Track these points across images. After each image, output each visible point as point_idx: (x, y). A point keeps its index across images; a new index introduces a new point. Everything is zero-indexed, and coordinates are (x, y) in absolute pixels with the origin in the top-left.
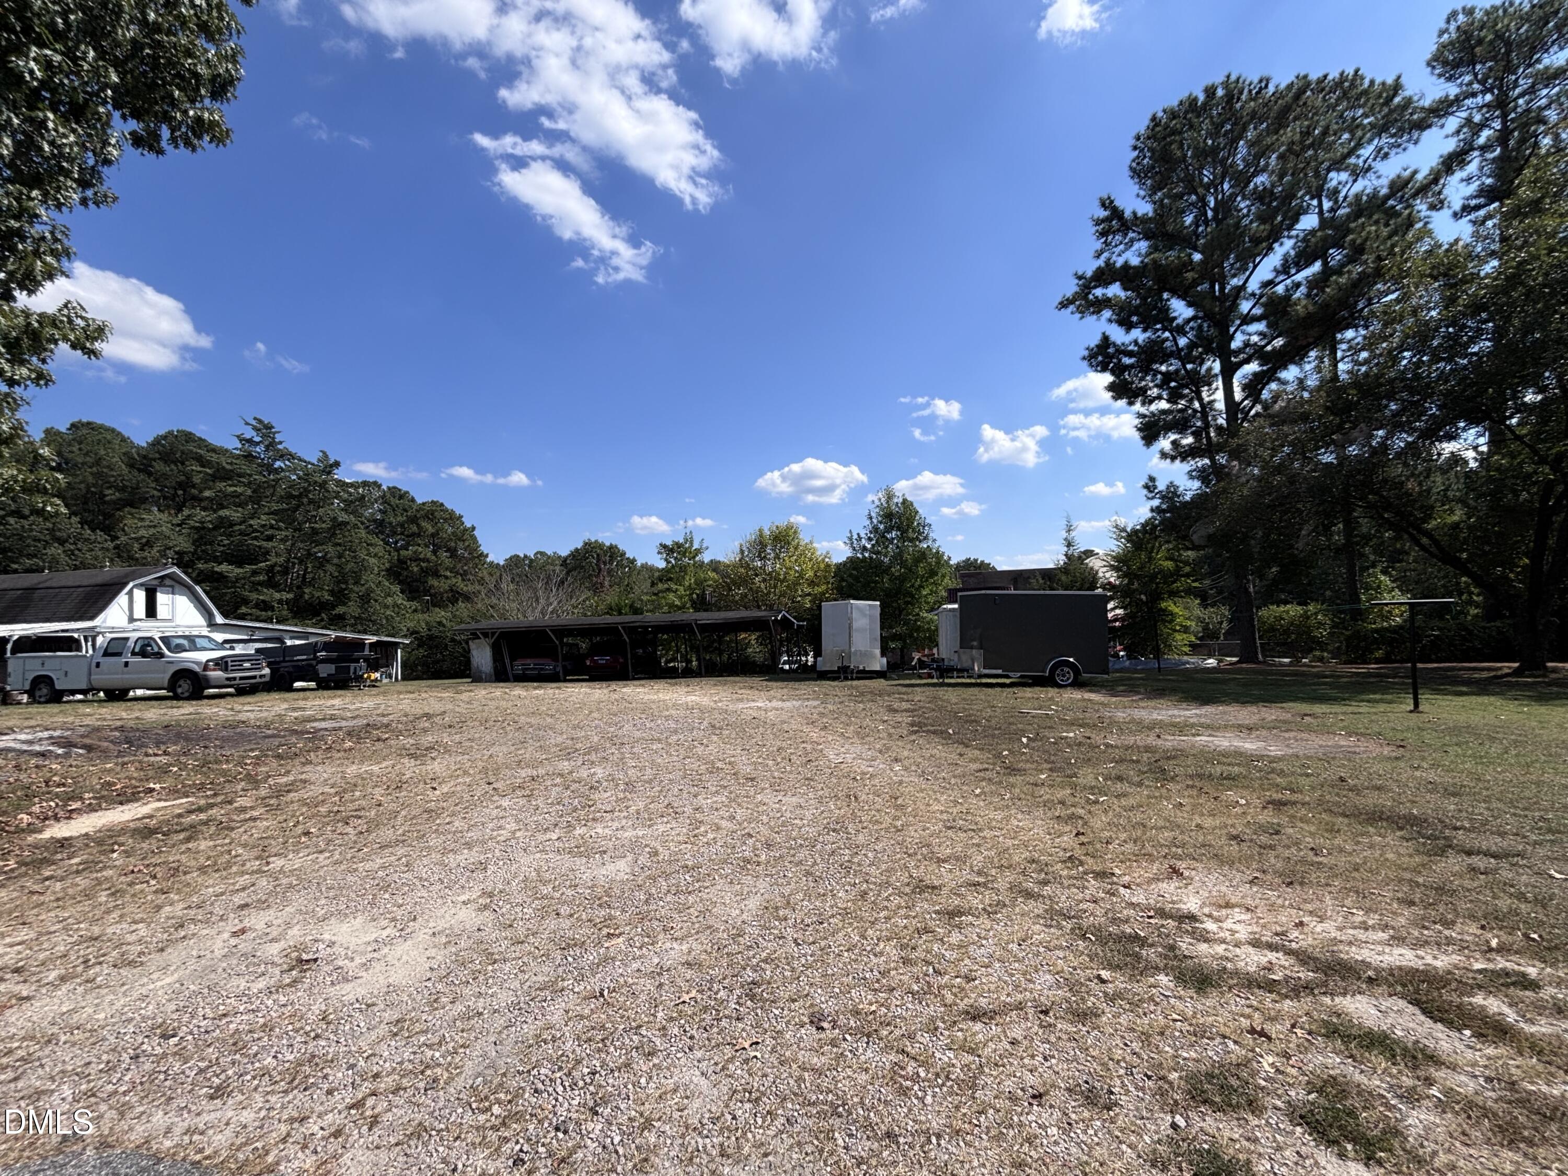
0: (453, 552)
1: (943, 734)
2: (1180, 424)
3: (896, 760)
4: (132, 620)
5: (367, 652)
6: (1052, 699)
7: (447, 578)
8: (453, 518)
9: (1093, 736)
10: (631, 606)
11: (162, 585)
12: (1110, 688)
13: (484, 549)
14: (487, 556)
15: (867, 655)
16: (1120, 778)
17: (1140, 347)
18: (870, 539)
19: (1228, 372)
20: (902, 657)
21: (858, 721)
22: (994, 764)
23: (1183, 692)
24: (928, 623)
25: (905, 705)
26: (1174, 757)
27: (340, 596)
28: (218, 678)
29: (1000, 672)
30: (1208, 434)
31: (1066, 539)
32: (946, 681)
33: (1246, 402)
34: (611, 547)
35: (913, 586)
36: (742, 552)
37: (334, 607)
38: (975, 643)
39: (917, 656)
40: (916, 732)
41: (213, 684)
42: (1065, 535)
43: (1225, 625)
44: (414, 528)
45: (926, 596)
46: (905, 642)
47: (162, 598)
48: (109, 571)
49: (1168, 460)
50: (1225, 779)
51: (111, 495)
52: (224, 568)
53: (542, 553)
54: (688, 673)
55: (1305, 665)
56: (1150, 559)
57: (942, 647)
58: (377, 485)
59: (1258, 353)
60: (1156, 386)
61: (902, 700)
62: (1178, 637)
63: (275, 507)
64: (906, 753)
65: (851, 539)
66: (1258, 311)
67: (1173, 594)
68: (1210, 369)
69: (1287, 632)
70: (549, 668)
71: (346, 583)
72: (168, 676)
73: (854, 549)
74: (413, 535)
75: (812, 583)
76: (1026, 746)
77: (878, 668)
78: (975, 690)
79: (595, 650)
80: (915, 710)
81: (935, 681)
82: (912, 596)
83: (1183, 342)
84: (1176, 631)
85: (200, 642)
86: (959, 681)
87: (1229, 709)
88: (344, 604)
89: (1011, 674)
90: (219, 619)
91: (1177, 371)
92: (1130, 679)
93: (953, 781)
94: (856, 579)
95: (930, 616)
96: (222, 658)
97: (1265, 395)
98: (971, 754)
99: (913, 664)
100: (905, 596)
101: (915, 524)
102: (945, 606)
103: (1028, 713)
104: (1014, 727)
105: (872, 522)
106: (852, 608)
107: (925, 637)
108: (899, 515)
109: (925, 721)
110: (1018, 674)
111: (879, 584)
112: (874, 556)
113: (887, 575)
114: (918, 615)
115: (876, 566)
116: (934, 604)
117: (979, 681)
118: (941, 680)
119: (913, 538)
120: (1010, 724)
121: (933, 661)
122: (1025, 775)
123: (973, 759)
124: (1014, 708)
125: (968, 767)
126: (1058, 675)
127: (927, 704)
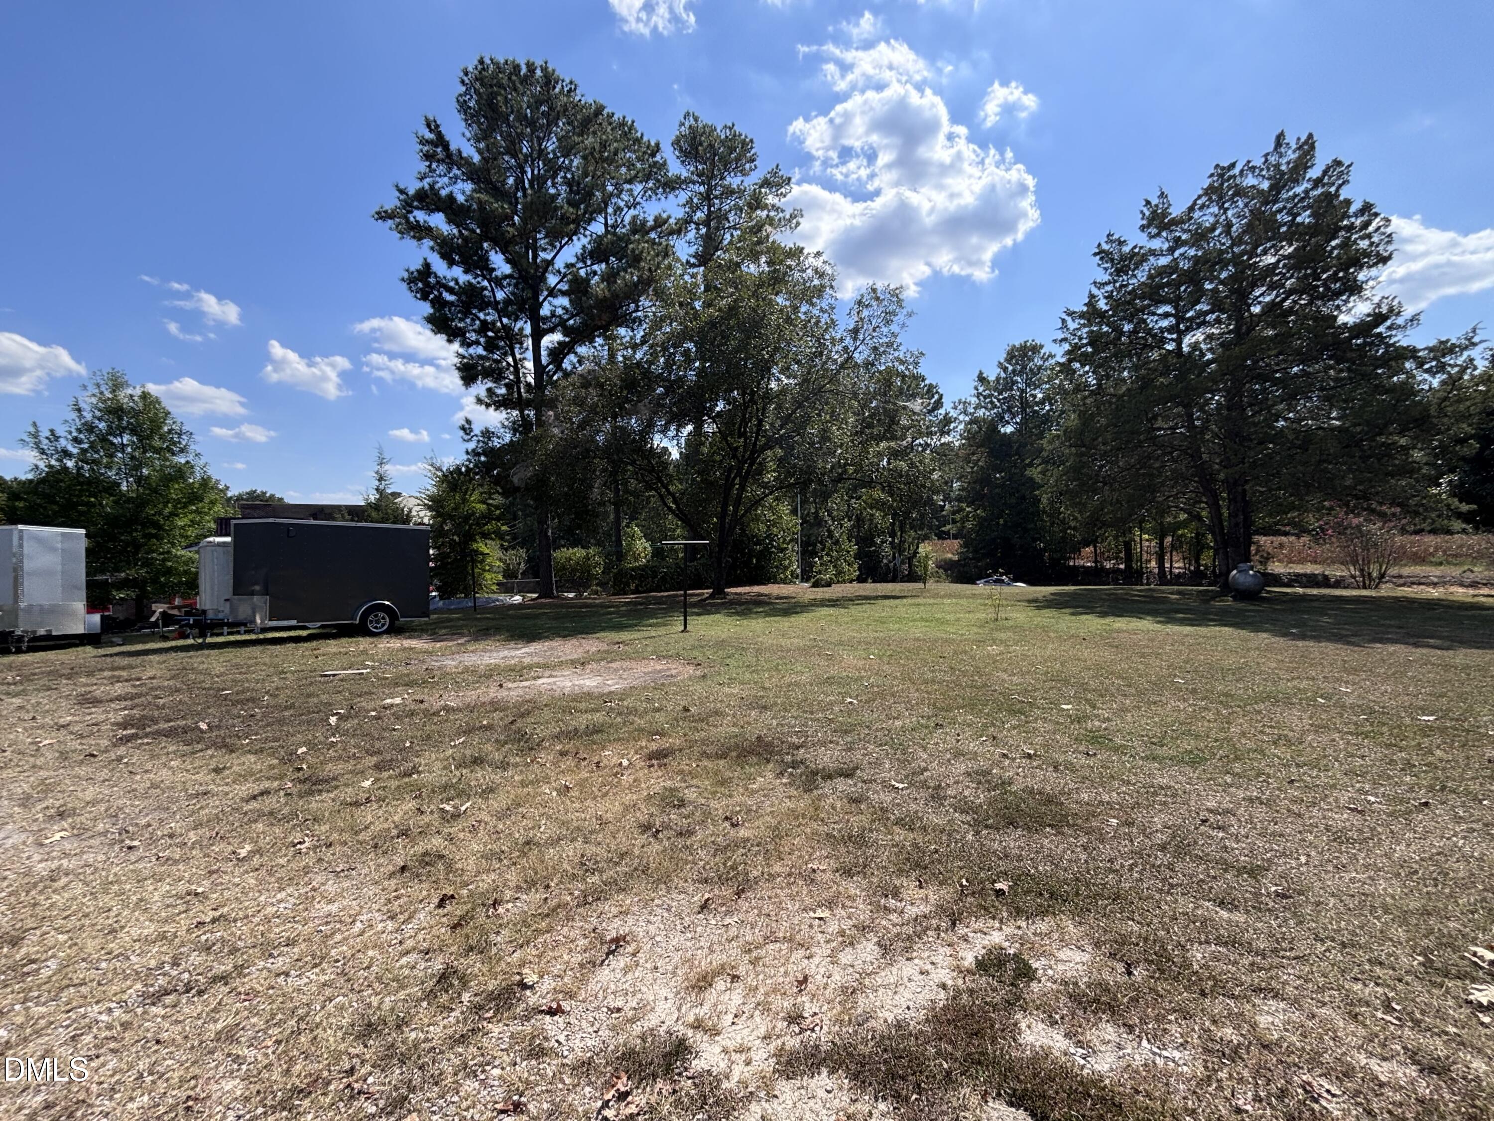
1: (186, 734)
2: (495, 374)
6: (364, 652)
9: (426, 698)
12: (432, 631)
15: (53, 611)
16: (477, 761)
17: (460, 287)
18: (76, 440)
19: (537, 336)
22: (282, 778)
23: (508, 631)
24: (186, 563)
25: (119, 689)
26: (528, 713)
29: (294, 623)
30: (519, 389)
31: (378, 473)
32: (209, 640)
33: (551, 367)
35: (160, 513)
38: (257, 588)
39: (159, 608)
40: (129, 739)
42: (377, 467)
43: (522, 565)
45: (182, 528)
49: (483, 407)
50: (592, 733)
55: (586, 598)
56: (464, 501)
57: (205, 593)
59: (561, 325)
60: (474, 331)
61: (116, 681)
62: (488, 576)
64: (91, 792)
66: (564, 287)
67: (485, 536)
68: (521, 329)
69: (574, 570)
73: (43, 452)
76: (336, 730)
77: (80, 630)
78: (256, 650)
80: (139, 695)
81: (190, 641)
82: (160, 527)
83: (500, 295)
84: (485, 570)
86: (232, 638)
87: (554, 644)
89: (308, 625)
91: (493, 323)
92: (451, 620)
94: (50, 499)
95: (186, 554)
97: (566, 365)
98: (239, 765)
99: (153, 619)
100: (144, 525)
101: (166, 429)
102: (211, 539)
103: (334, 675)
104: (315, 700)
105: (81, 417)
106: (21, 538)
107: (180, 582)
108: (136, 414)
109: (156, 713)
110: (319, 624)
111: (93, 505)
112: (86, 467)
113: (111, 495)
114: (169, 552)
115: (89, 482)
116: (196, 537)
117: (261, 636)
118: (200, 641)
119: (162, 448)
120: (309, 696)
121: (188, 614)
122: (336, 787)
123: (240, 775)
124: (315, 670)
125: (230, 796)
126: (371, 622)
127: (166, 683)
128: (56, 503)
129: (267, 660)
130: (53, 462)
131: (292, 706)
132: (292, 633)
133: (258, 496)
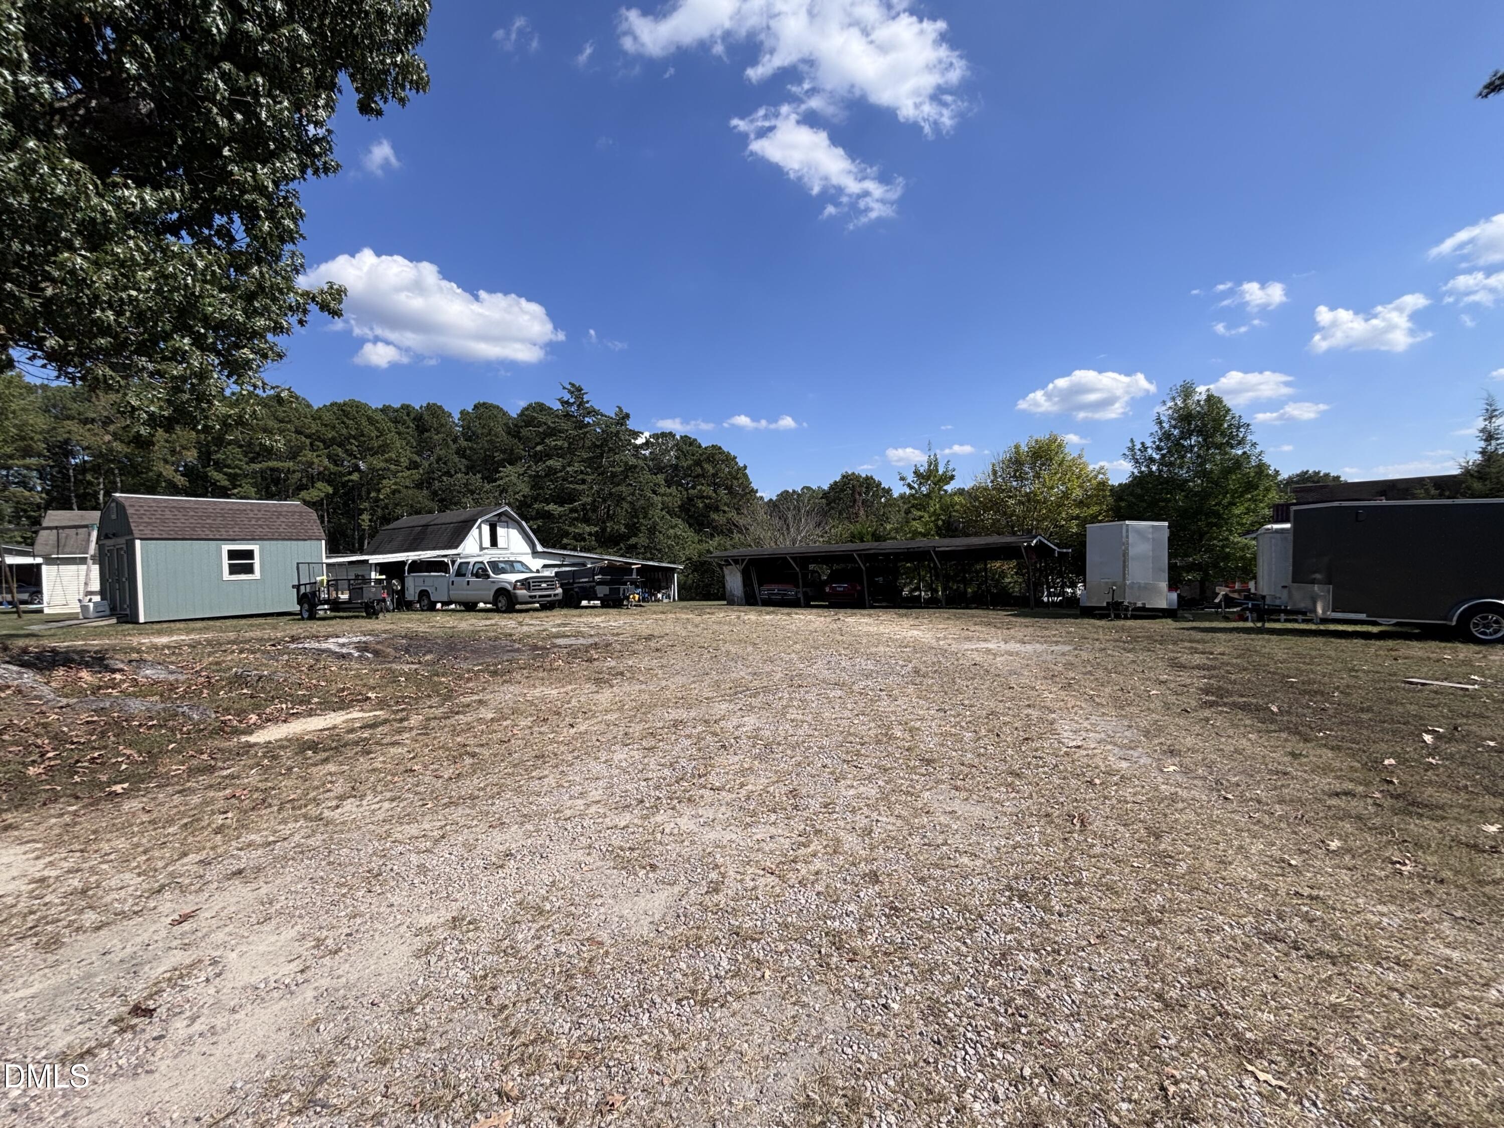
0: (729, 489)
1: (1258, 711)
3: (1172, 752)
4: (482, 549)
5: (634, 576)
6: (1467, 662)
7: (724, 512)
8: (729, 459)
10: (873, 535)
11: (499, 521)
13: (754, 485)
14: (757, 491)
15: (1147, 588)
18: (1159, 448)
20: (1203, 591)
21: (1121, 679)
22: (1367, 784)
24: (1242, 549)
25: (1197, 659)
27: (633, 529)
28: (524, 596)
29: (1363, 616)
31: (1483, 431)
32: (1268, 625)
34: (867, 478)
35: (1219, 503)
36: (995, 472)
37: (629, 538)
38: (1318, 576)
39: (1222, 591)
40: (1211, 704)
41: (520, 600)
42: (1481, 423)
44: (699, 470)
45: (1238, 516)
46: (1206, 574)
47: (501, 531)
48: (469, 511)
51: (498, 456)
52: (551, 507)
53: (808, 488)
54: (932, 604)
57: (1261, 583)
58: (671, 435)
61: (1196, 651)
63: (585, 455)
64: (1189, 741)
65: (1132, 449)
70: (792, 594)
71: (638, 517)
72: (492, 593)
73: (1137, 462)
74: (698, 476)
75: (1080, 504)
76: (1433, 751)
77: (1163, 605)
78: (1319, 641)
79: (835, 577)
80: (1214, 668)
81: (1250, 624)
82: (1218, 516)
85: (518, 566)
86: (1289, 626)
88: (636, 535)
89: (1379, 620)
90: (540, 548)
93: (1279, 810)
94: (1140, 498)
95: (1243, 540)
96: (526, 579)
98: (1315, 756)
99: (1217, 601)
100: (1207, 516)
101: (1226, 425)
102: (1269, 526)
103: (1423, 684)
104: (1400, 709)
105: (1161, 428)
106: (1127, 531)
107: (1237, 567)
108: (1201, 416)
109: (1230, 687)
110: (1394, 621)
111: (1169, 501)
112: (1165, 469)
113: (1183, 491)
114: (1227, 539)
115: (1167, 481)
116: (1252, 524)
117: (1322, 627)
118: (1259, 625)
119: (1222, 444)
120: (1390, 702)
121: (1247, 598)
122: (1443, 818)
123: (1319, 767)
124: (1395, 674)
125: (1311, 784)
126: (1476, 625)
127: (1234, 661)
128: (1145, 501)
129: (1333, 653)
130: (1143, 469)
131: (1369, 710)
132: (1358, 628)
133: (1311, 477)
